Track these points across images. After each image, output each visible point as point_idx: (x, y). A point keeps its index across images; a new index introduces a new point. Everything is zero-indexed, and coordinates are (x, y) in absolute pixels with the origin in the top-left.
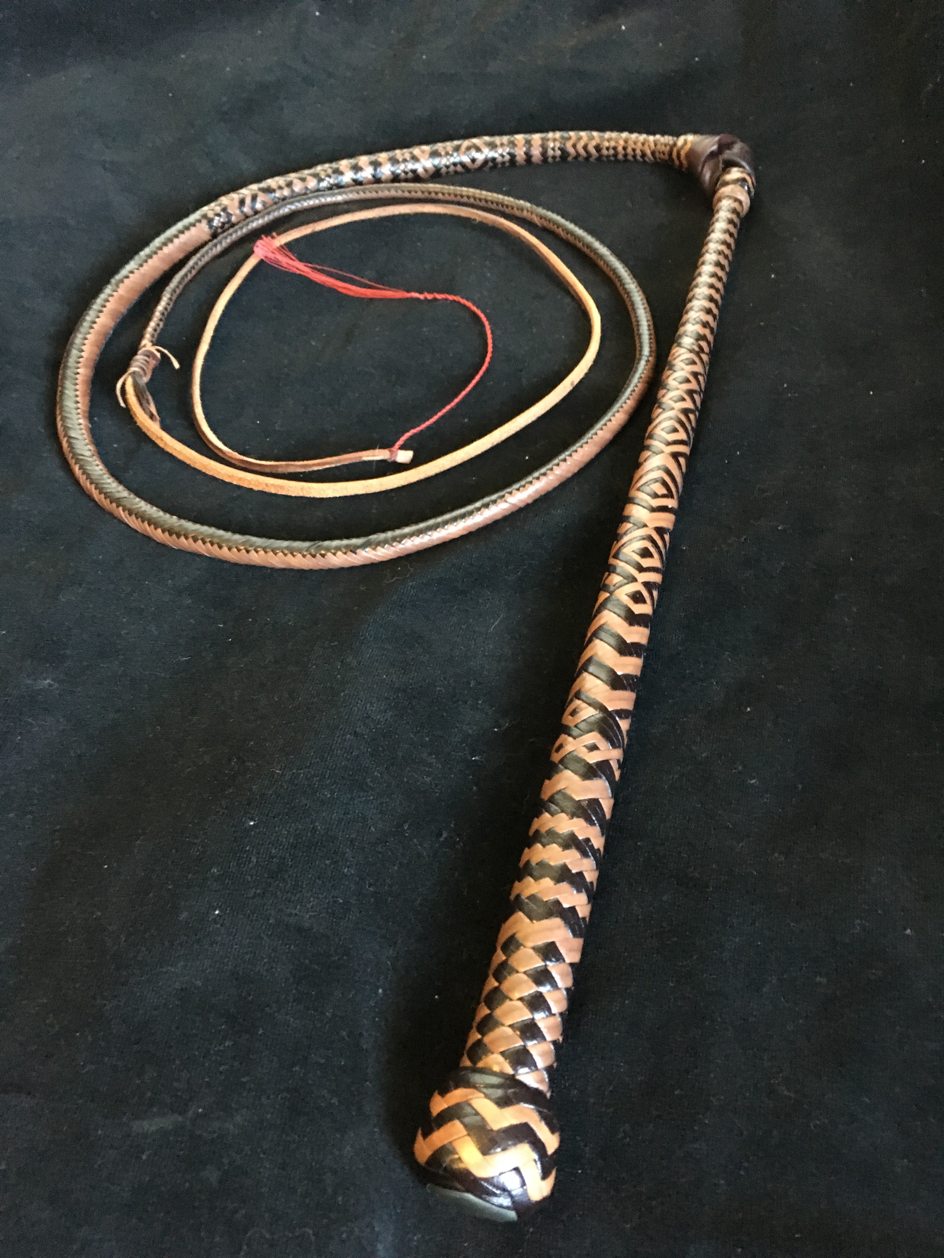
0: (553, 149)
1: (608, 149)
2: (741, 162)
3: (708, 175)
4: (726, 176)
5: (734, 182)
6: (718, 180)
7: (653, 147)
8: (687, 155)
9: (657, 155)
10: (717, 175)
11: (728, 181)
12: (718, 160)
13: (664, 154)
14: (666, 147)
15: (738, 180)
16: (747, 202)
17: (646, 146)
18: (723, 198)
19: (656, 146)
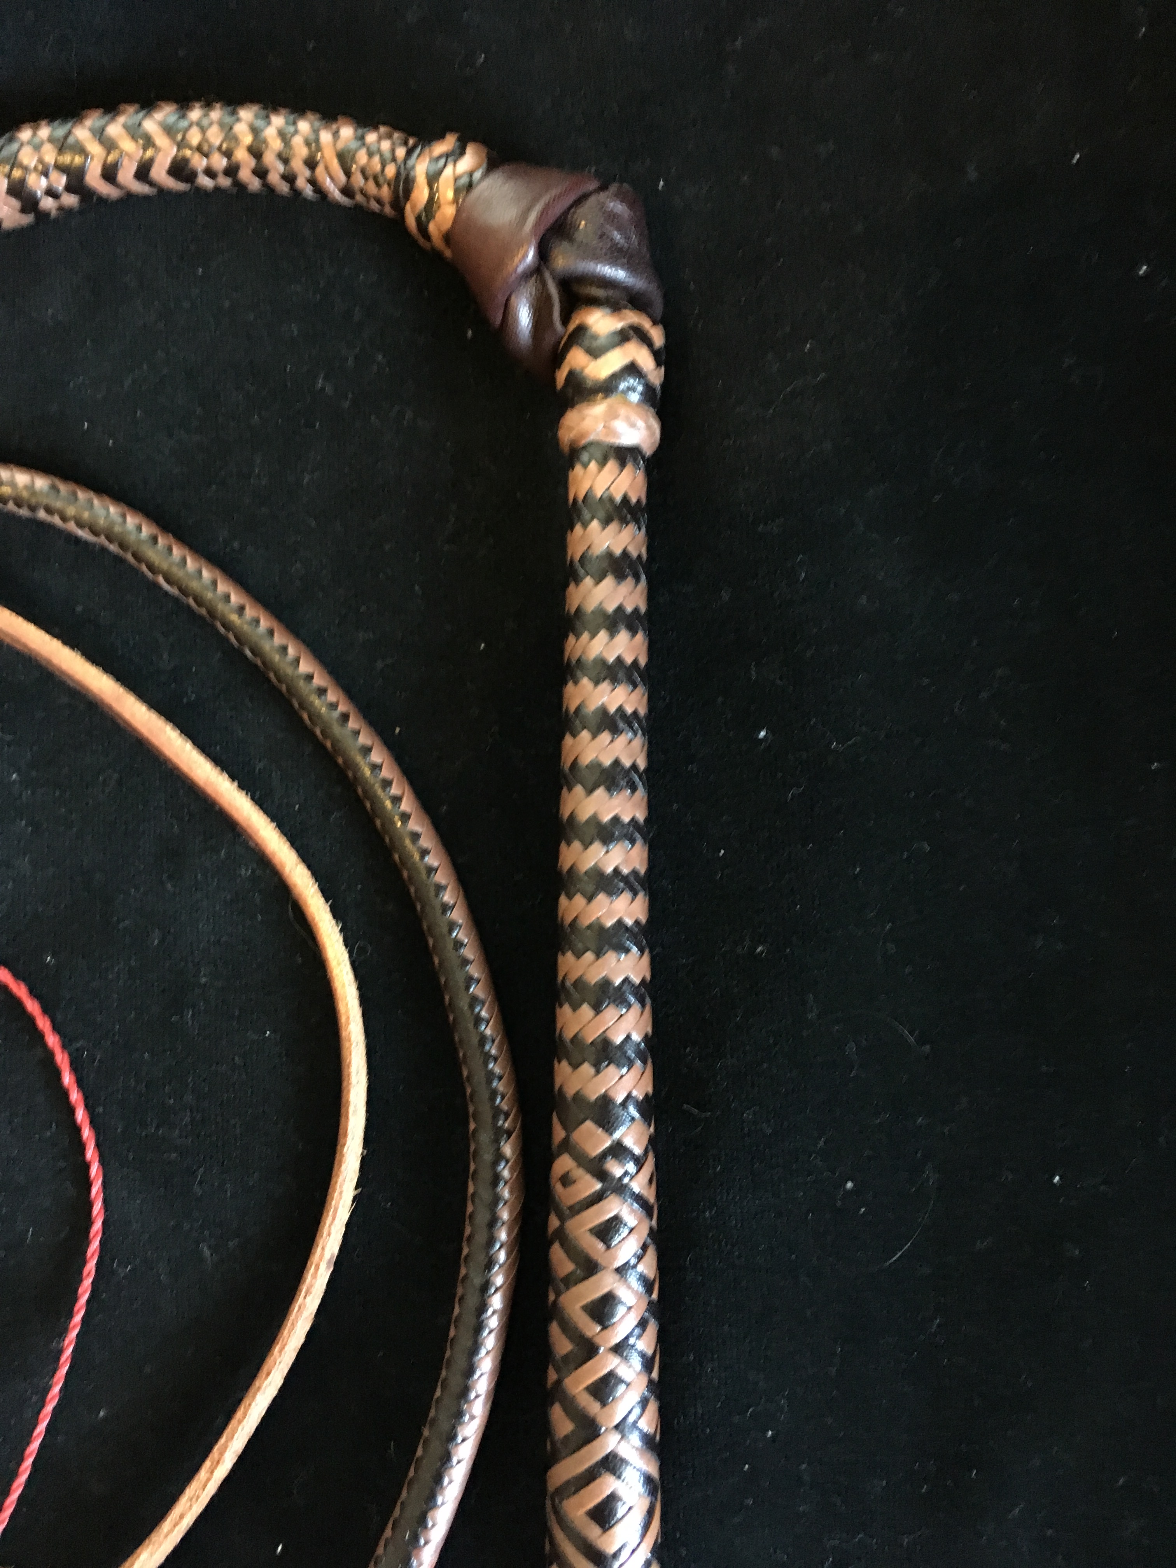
0: (52, 194)
1: (210, 172)
2: (609, 271)
3: (524, 317)
4: (577, 358)
5: (608, 387)
6: (558, 357)
7: (342, 178)
8: (448, 237)
9: (359, 198)
10: (549, 340)
11: (589, 384)
12: (544, 284)
13: (379, 201)
14: (378, 185)
15: (616, 377)
16: (652, 434)
17: (320, 170)
18: (584, 448)
19: (348, 173)
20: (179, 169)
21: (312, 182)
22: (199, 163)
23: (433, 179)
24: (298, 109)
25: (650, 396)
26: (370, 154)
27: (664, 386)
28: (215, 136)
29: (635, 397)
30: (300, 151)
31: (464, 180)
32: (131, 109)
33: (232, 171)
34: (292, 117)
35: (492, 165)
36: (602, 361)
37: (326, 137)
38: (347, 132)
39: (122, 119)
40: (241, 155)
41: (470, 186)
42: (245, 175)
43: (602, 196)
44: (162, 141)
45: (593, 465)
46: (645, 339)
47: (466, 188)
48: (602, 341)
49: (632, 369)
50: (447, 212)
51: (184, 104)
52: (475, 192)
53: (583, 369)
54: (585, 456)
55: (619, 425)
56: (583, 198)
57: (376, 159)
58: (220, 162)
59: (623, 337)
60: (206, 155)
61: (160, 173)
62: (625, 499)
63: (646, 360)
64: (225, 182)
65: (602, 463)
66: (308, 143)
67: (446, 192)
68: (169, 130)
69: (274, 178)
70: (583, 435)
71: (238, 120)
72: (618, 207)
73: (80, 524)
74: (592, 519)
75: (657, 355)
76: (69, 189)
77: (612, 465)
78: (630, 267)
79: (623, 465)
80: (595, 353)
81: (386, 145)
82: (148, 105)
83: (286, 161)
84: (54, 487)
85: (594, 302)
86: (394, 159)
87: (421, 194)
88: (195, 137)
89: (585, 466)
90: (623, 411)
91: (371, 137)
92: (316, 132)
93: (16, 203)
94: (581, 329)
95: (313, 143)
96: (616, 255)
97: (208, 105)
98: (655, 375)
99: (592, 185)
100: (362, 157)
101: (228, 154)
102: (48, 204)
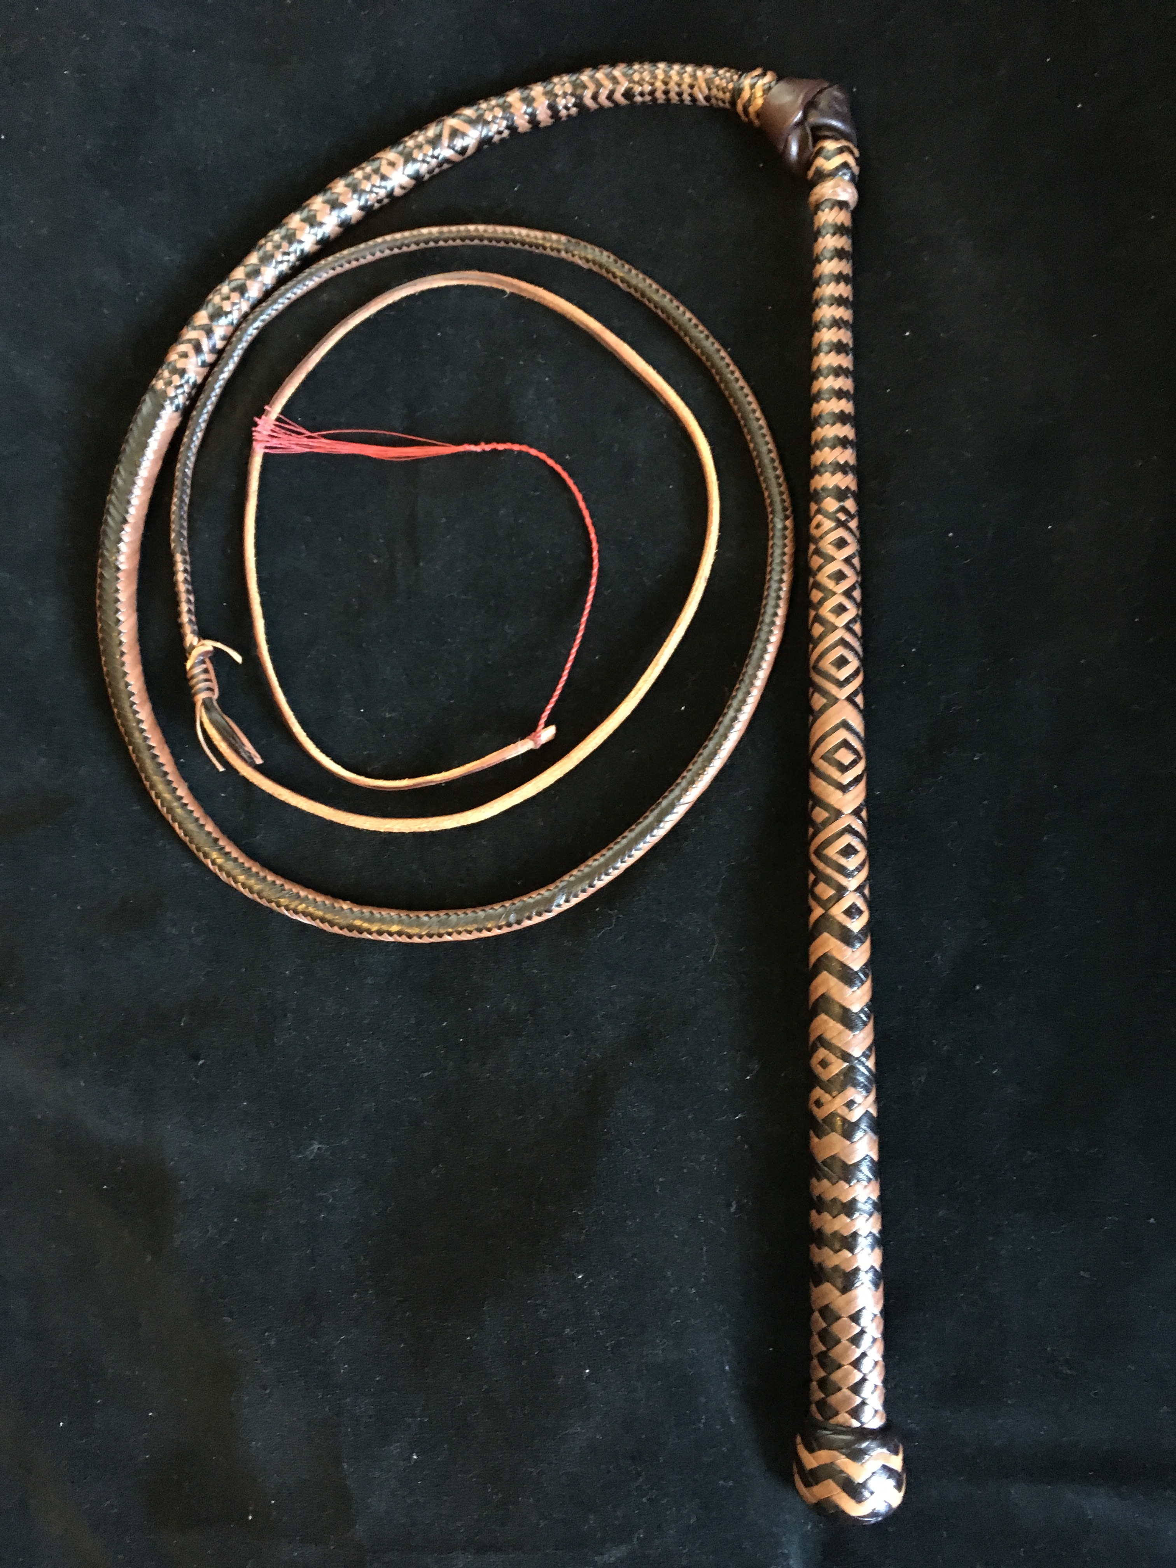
0: (567, 108)
1: (642, 94)
2: (834, 123)
3: (794, 149)
4: (820, 162)
5: (833, 174)
6: (809, 164)
7: (706, 91)
8: (758, 114)
9: (713, 101)
10: (806, 155)
11: (825, 172)
12: (804, 129)
13: (724, 102)
14: (724, 93)
15: (838, 169)
16: (854, 197)
17: (696, 89)
18: (823, 203)
19: (710, 89)
20: (628, 94)
21: (691, 95)
22: (637, 89)
23: (752, 87)
24: (684, 62)
25: (853, 179)
26: (721, 79)
27: (860, 175)
28: (647, 76)
29: (847, 178)
30: (687, 79)
31: (766, 86)
32: (606, 67)
33: (652, 93)
34: (682, 66)
35: (779, 78)
36: (831, 161)
37: (699, 73)
38: (710, 70)
39: (602, 71)
40: (659, 84)
41: (770, 88)
42: (659, 95)
43: (830, 89)
44: (621, 79)
45: (827, 210)
46: (852, 153)
47: (767, 90)
48: (829, 154)
49: (845, 165)
50: (759, 101)
51: (630, 63)
52: (773, 90)
53: (822, 166)
54: (823, 207)
55: (839, 190)
56: (820, 92)
57: (724, 81)
58: (648, 88)
59: (841, 151)
60: (642, 85)
61: (618, 96)
62: (842, 224)
63: (852, 162)
64: (648, 98)
65: (831, 209)
66: (691, 76)
67: (759, 93)
68: (625, 75)
69: (673, 95)
70: (823, 196)
71: (658, 68)
72: (837, 94)
73: (581, 258)
74: (827, 234)
75: (856, 159)
76: (575, 105)
77: (836, 209)
78: (843, 121)
79: (841, 209)
80: (828, 158)
81: (728, 75)
82: (613, 65)
83: (679, 85)
84: (569, 241)
85: (826, 138)
86: (732, 81)
87: (746, 94)
88: (636, 77)
89: (823, 211)
90: (842, 183)
91: (721, 72)
92: (695, 71)
93: (549, 112)
94: (822, 148)
95: (694, 76)
96: (837, 116)
97: (641, 62)
98: (856, 170)
99: (826, 85)
100: (717, 81)
101: (652, 84)
102: (564, 113)
